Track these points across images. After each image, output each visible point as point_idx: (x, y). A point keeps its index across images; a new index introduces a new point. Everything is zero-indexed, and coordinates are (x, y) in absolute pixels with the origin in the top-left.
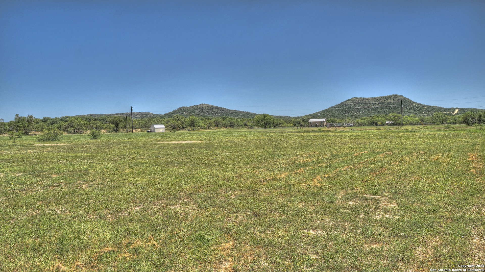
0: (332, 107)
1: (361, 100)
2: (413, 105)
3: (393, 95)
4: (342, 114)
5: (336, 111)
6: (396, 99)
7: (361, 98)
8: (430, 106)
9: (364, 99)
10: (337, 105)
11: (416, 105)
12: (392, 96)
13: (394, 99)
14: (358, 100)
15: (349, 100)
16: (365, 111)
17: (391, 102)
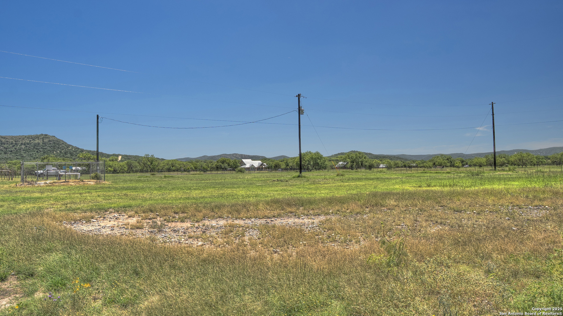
2: (69, 148)
3: (42, 135)
6: (46, 140)
11: (72, 149)
12: (40, 136)
13: (43, 140)
17: (39, 144)
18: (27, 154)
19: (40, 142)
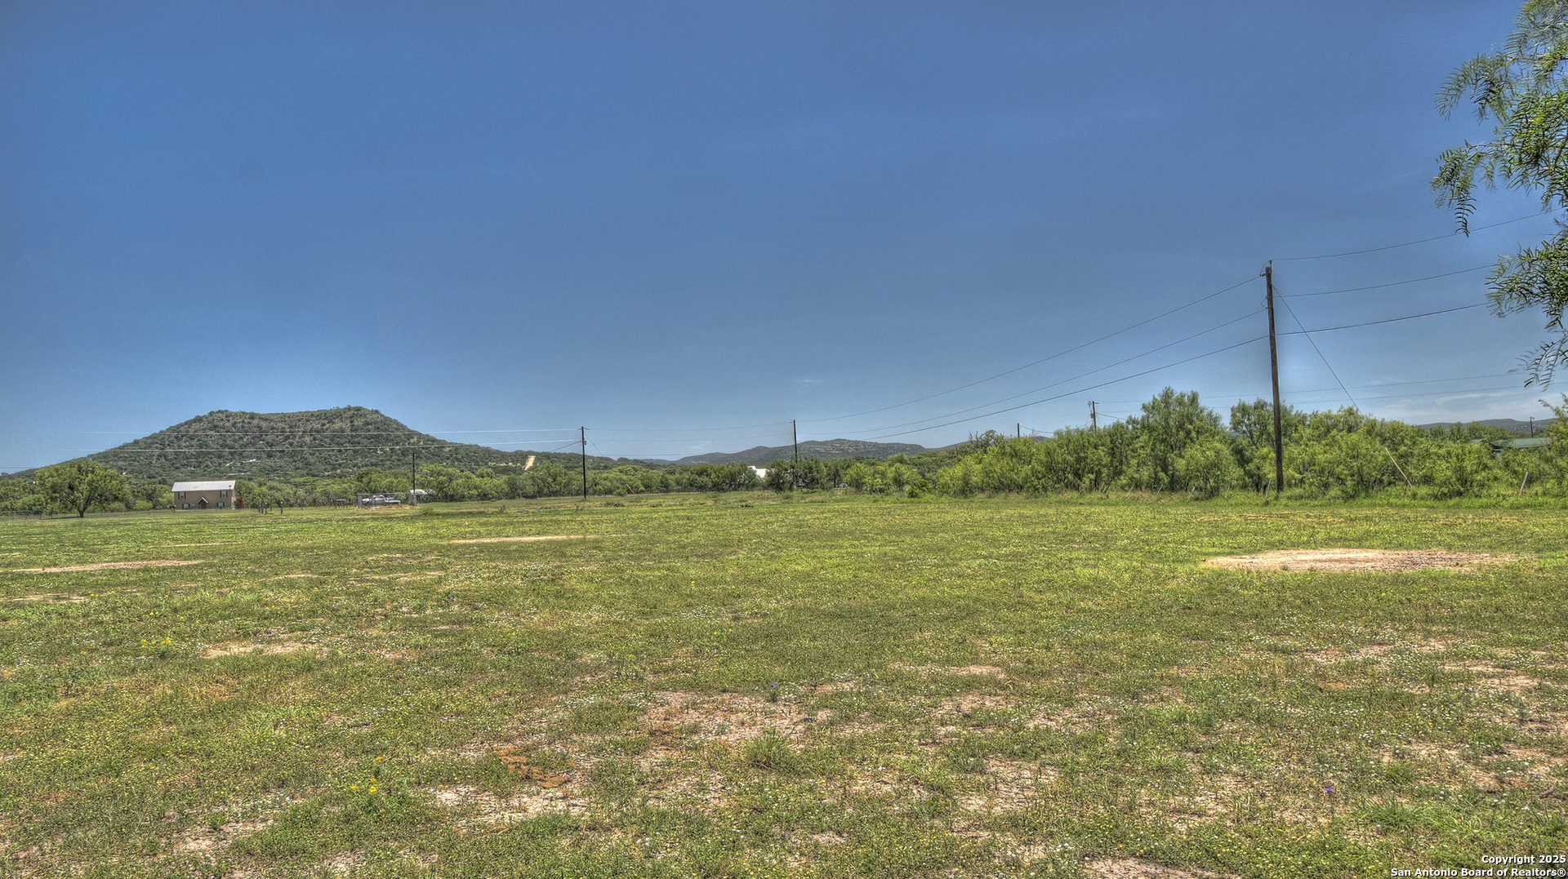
0: (136, 442)
1: (243, 422)
2: (412, 441)
3: (349, 408)
4: (177, 468)
5: (154, 458)
6: (358, 422)
7: (244, 413)
8: (462, 446)
9: (252, 416)
10: (154, 437)
11: (419, 442)
12: (345, 412)
13: (351, 422)
14: (232, 421)
15: (198, 419)
16: (258, 458)
17: (343, 431)
18: (317, 457)
19: (345, 425)
